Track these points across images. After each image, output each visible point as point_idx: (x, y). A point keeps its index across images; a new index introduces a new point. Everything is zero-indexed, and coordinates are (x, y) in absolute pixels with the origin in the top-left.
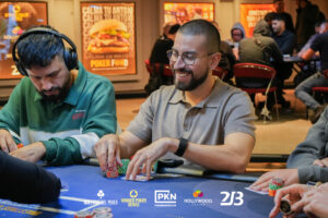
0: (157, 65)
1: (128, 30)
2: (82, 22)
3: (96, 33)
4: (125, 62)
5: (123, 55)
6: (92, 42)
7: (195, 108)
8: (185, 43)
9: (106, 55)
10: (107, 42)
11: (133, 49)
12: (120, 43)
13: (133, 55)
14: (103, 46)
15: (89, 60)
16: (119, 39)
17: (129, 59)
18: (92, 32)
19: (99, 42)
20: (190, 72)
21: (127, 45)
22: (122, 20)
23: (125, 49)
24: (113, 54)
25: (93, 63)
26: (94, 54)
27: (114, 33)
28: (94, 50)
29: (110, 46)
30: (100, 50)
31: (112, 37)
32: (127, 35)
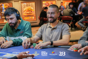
0: (42, 18)
1: (34, 9)
2: (21, 7)
3: (25, 10)
4: (33, 18)
5: (32, 16)
6: (24, 13)
7: (53, 28)
8: (51, 10)
9: (28, 16)
10: (28, 12)
11: (35, 14)
12: (32, 13)
13: (35, 16)
14: (27, 13)
15: (24, 17)
16: (31, 11)
17: (34, 17)
18: (24, 10)
19: (26, 12)
20: (53, 18)
21: (34, 13)
22: (32, 6)
23: (33, 14)
24: (30, 15)
25: (25, 18)
26: (25, 16)
27: (30, 10)
28: (25, 15)
29: (29, 13)
30: (27, 15)
31: (29, 11)
32: (33, 10)
